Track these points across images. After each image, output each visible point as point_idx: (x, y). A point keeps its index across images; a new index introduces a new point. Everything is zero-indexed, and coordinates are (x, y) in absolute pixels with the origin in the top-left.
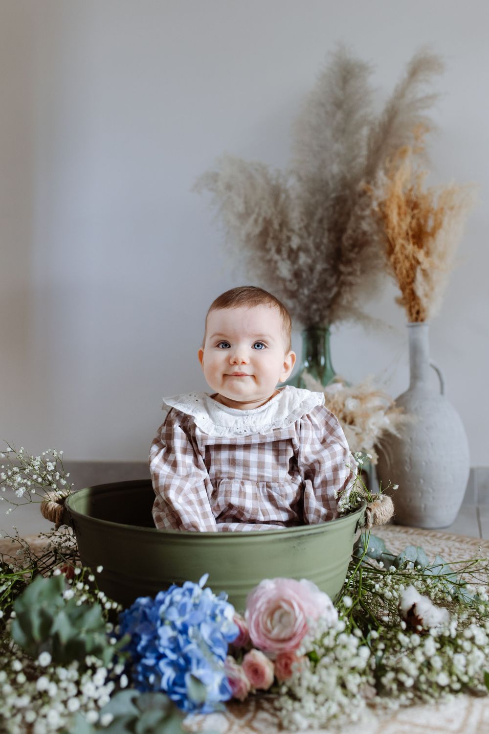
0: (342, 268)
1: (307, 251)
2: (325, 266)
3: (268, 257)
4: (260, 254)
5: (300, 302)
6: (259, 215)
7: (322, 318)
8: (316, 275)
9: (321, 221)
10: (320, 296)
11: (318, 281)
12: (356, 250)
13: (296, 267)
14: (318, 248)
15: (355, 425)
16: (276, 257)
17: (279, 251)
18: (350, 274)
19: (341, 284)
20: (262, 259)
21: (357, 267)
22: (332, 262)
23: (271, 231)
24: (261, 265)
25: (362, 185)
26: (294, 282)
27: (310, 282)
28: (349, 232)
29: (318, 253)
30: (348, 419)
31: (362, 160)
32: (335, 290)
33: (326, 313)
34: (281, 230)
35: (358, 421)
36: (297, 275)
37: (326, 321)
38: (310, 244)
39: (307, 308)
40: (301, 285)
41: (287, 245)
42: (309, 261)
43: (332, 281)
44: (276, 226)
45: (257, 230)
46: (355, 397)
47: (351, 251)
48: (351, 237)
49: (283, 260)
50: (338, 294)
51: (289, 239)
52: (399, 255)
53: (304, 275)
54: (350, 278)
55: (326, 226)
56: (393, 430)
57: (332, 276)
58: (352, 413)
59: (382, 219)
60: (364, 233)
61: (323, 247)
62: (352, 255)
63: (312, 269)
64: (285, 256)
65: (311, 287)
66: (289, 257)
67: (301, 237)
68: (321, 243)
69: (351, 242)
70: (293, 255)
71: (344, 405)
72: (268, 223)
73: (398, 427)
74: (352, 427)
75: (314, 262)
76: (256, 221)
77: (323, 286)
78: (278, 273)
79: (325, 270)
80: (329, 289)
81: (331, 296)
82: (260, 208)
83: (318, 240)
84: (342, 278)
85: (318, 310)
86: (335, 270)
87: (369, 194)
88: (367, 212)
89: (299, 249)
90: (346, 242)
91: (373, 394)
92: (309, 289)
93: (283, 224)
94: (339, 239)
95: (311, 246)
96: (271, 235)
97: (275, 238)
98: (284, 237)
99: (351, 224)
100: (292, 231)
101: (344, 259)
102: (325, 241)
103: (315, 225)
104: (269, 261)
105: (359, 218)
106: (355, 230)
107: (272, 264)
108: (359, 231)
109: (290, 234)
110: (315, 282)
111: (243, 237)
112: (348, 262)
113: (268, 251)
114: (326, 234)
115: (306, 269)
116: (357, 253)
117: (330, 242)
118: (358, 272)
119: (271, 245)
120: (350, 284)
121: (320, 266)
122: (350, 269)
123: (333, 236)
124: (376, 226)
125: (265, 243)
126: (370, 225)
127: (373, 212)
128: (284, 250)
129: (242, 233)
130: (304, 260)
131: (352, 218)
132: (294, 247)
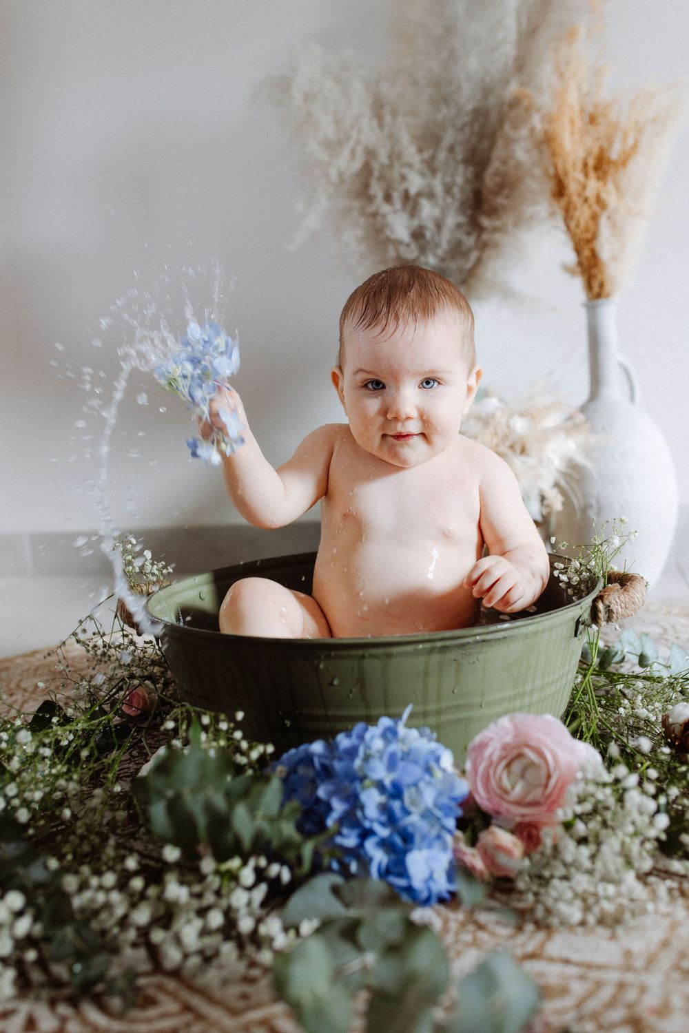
0: (485, 222)
1: (431, 195)
2: (462, 219)
3: (371, 209)
4: (357, 204)
6: (358, 142)
8: (446, 236)
9: (451, 149)
10: (452, 265)
11: (449, 242)
12: (506, 192)
13: (416, 222)
14: (448, 190)
15: (528, 455)
16: (386, 208)
17: (388, 198)
18: (495, 230)
19: (483, 246)
20: (362, 212)
21: (508, 219)
22: (469, 212)
23: (376, 166)
24: (362, 221)
25: (513, 89)
26: (413, 246)
27: (437, 245)
28: (495, 165)
29: (449, 200)
30: (518, 448)
31: (509, 50)
34: (391, 166)
35: (532, 448)
36: (418, 235)
38: (438, 185)
40: (423, 249)
41: (401, 188)
42: (436, 212)
43: (470, 241)
44: (383, 158)
45: (356, 166)
46: (524, 415)
47: (498, 193)
48: (496, 173)
49: (395, 212)
50: (479, 261)
51: (403, 178)
52: (575, 199)
53: (428, 235)
54: (497, 236)
55: (460, 156)
56: (581, 459)
57: (469, 234)
58: (522, 438)
59: (547, 142)
60: (518, 165)
61: (456, 190)
62: (500, 200)
63: (439, 226)
64: (398, 205)
65: (440, 252)
66: (404, 207)
67: (422, 175)
68: (453, 183)
69: (497, 180)
70: (411, 203)
71: (508, 427)
72: (370, 153)
74: (523, 458)
75: (443, 213)
76: (353, 153)
77: (457, 250)
78: (388, 232)
79: (459, 226)
80: (465, 255)
81: (469, 265)
82: (359, 132)
83: (448, 179)
84: (485, 236)
86: (474, 226)
87: (525, 103)
88: (524, 132)
89: (421, 194)
90: (490, 180)
91: (549, 409)
92: (435, 255)
93: (395, 155)
94: (479, 176)
95: (439, 190)
96: (376, 174)
97: (382, 177)
98: (396, 175)
99: (498, 153)
100: (410, 166)
101: (486, 207)
102: (459, 180)
103: (442, 155)
104: (374, 215)
105: (509, 141)
106: (504, 162)
107: (379, 219)
108: (511, 163)
109: (405, 171)
110: (445, 245)
111: (334, 178)
112: (493, 212)
113: (370, 199)
114: (461, 169)
115: (430, 225)
116: (508, 197)
117: (467, 181)
118: (510, 227)
119: (376, 189)
120: (496, 246)
121: (453, 219)
122: (497, 223)
123: (470, 171)
124: (535, 154)
125: (366, 186)
126: (528, 151)
127: (532, 130)
128: (397, 196)
129: (333, 172)
130: (428, 210)
131: (500, 142)
132: (413, 191)
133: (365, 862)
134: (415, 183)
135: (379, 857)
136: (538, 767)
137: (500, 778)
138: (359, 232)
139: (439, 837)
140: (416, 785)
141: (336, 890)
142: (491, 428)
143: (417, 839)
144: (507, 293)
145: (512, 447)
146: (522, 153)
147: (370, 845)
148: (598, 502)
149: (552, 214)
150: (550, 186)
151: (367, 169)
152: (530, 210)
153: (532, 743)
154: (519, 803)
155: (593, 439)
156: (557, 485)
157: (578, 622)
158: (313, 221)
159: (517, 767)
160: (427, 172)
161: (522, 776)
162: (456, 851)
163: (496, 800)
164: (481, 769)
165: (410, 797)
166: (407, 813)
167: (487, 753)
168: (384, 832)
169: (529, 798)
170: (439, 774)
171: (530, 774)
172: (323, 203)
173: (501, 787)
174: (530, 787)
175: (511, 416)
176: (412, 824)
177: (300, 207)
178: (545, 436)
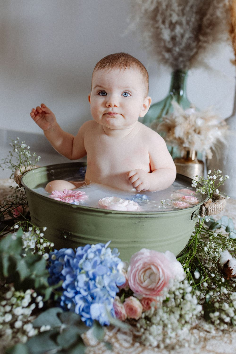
0: (201, 38)
1: (181, 24)
2: (191, 35)
3: (157, 25)
4: (151, 22)
5: (173, 55)
7: (185, 66)
8: (185, 40)
9: (192, 7)
10: (185, 53)
11: (185, 44)
12: (211, 27)
13: (173, 34)
14: (188, 23)
15: (201, 135)
16: (162, 26)
17: (164, 22)
18: (205, 42)
19: (199, 47)
20: (153, 26)
21: (210, 38)
22: (195, 33)
23: (160, 9)
24: (152, 30)
26: (171, 43)
27: (181, 44)
28: (208, 16)
29: (188, 27)
30: (197, 131)
32: (195, 50)
33: (188, 64)
34: (166, 10)
35: (203, 132)
36: (173, 39)
37: (187, 68)
38: (184, 20)
39: (176, 59)
40: (175, 45)
41: (169, 19)
42: (182, 31)
43: (194, 44)
44: (164, 7)
45: (153, 7)
46: (202, 118)
47: (208, 27)
48: (208, 19)
49: (166, 28)
50: (196, 53)
51: (171, 15)
53: (178, 39)
54: (205, 45)
55: (195, 10)
56: (222, 140)
57: (194, 42)
58: (199, 128)
60: (217, 18)
61: (191, 24)
62: (208, 30)
63: (182, 36)
64: (167, 26)
65: (181, 47)
66: (170, 27)
67: (178, 15)
68: (190, 21)
69: (208, 22)
70: (172, 26)
71: (195, 122)
72: (159, 4)
73: (226, 138)
74: (199, 136)
75: (185, 31)
76: (152, 2)
77: (188, 47)
78: (162, 36)
79: (190, 38)
80: (191, 50)
81: (192, 54)
83: (188, 19)
84: (200, 43)
85: (183, 61)
86: (197, 39)
88: (221, 5)
89: (177, 23)
90: (205, 21)
91: (213, 117)
92: (179, 48)
93: (169, 6)
94: (201, 19)
95: (184, 22)
96: (160, 12)
97: (162, 14)
98: (168, 14)
99: (210, 11)
100: (174, 11)
101: (202, 32)
102: (193, 19)
103: (188, 9)
104: (158, 28)
105: (215, 8)
106: (212, 15)
107: (159, 30)
108: (215, 17)
109: (172, 12)
110: (183, 45)
111: (143, 11)
112: (205, 34)
113: (157, 21)
114: (194, 15)
115: (179, 35)
116: (211, 30)
117: (196, 20)
118: (211, 42)
119: (159, 18)
120: (204, 48)
121: (188, 35)
122: (205, 39)
123: (198, 17)
124: (225, 14)
125: (156, 16)
126: (222, 13)
127: (225, 5)
128: (167, 22)
129: (143, 9)
130: (178, 30)
131: (211, 7)
132: (174, 21)
133: (74, 305)
134: (175, 18)
135: (80, 304)
136: (156, 274)
137: (140, 276)
138: (150, 34)
139: (107, 299)
140: (103, 276)
141: (58, 315)
142: (188, 122)
143: (97, 299)
144: (207, 67)
145: (195, 131)
146: (219, 13)
147: (77, 298)
148: (227, 157)
149: (228, 39)
150: (229, 28)
151: (156, 10)
152: (220, 36)
153: (155, 264)
154: (145, 288)
155: (228, 132)
156: (211, 148)
157: (193, 214)
158: (133, 26)
159: (148, 273)
160: (181, 14)
161: (149, 277)
162: (114, 305)
163: (137, 285)
164: (133, 271)
165: (99, 280)
166: (96, 287)
167: (137, 265)
168: (84, 293)
169: (149, 287)
170: (114, 272)
171: (152, 277)
172: (138, 20)
173: (140, 280)
174: (152, 282)
175: (197, 118)
176: (96, 292)
177: (128, 20)
178: (209, 129)
